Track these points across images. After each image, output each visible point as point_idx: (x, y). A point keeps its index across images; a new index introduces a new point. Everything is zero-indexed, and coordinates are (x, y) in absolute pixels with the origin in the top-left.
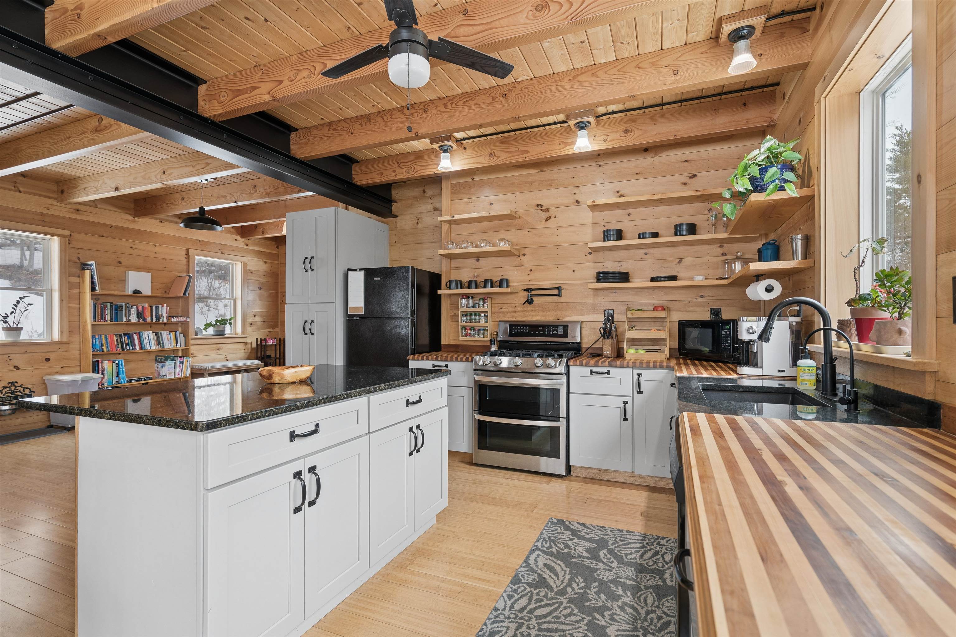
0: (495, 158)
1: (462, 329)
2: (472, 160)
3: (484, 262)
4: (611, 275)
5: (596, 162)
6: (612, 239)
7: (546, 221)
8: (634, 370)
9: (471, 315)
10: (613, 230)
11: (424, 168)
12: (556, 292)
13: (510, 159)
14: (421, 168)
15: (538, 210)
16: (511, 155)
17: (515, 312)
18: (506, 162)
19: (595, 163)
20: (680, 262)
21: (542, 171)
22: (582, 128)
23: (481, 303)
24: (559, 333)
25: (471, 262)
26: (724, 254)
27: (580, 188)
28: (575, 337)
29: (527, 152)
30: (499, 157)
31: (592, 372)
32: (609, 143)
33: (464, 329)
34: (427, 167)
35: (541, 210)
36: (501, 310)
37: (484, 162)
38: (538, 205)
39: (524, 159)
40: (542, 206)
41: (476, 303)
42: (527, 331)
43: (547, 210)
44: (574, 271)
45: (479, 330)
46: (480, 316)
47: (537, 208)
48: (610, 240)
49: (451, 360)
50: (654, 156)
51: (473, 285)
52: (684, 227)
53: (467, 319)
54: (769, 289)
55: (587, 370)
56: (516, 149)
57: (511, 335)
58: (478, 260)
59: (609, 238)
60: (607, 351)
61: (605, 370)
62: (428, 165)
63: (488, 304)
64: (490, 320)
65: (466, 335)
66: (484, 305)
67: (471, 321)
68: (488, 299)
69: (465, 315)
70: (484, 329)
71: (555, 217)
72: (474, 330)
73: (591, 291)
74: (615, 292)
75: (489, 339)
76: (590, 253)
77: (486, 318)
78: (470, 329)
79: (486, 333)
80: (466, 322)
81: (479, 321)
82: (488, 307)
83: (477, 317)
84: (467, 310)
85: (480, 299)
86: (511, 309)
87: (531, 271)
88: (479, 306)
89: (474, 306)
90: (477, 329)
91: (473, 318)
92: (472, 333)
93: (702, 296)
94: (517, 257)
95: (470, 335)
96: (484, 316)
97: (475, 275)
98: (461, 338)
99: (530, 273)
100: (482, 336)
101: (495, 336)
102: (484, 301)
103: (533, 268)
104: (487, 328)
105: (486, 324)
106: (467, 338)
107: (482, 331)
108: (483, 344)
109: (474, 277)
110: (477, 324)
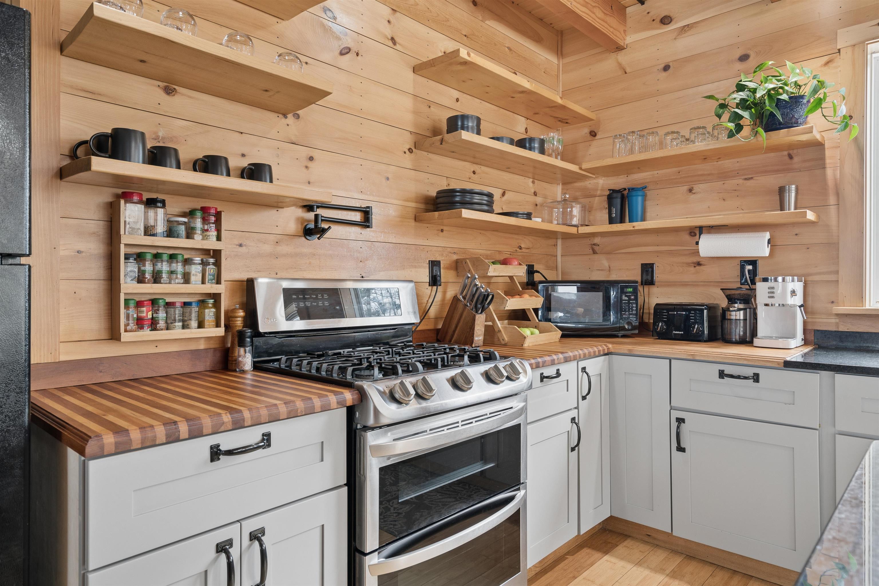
3: (189, 102)
6: (473, 131)
7: (342, 54)
8: (579, 363)
9: (187, 262)
10: (472, 116)
12: (357, 217)
15: (326, 21)
17: (278, 256)
20: (504, 194)
23: (198, 223)
25: (145, 89)
26: (535, 194)
27: (398, 14)
31: (542, 377)
33: (132, 304)
38: (325, 10)
40: (333, 15)
41: (179, 223)
42: (326, 304)
44: (388, 179)
45: (186, 304)
47: (325, 16)
52: (537, 143)
53: (141, 272)
55: (538, 374)
57: (289, 314)
58: (169, 91)
63: (219, 230)
64: (225, 276)
65: (140, 323)
66: (204, 231)
67: (156, 278)
68: (218, 215)
69: (140, 258)
70: (202, 303)
71: (357, 54)
72: (169, 305)
73: (412, 223)
74: (442, 231)
75: (221, 331)
76: (410, 150)
77: (211, 269)
78: (154, 302)
79: (209, 314)
80: (141, 280)
81: (186, 279)
82: (219, 238)
83: (179, 268)
84: (149, 241)
85: (191, 214)
86: (267, 248)
87: (311, 159)
88: (190, 234)
89: (170, 233)
90: (178, 305)
91: (164, 267)
92: (162, 315)
93: (520, 248)
94: (281, 116)
95: (154, 325)
96: (204, 263)
97: (161, 134)
98: (125, 337)
99: (310, 164)
100: (194, 324)
101: (239, 323)
102: (205, 220)
103: (315, 154)
104: (216, 297)
105: (211, 288)
106: (146, 334)
107: (195, 309)
108: (202, 346)
109: (156, 138)
110: (177, 287)
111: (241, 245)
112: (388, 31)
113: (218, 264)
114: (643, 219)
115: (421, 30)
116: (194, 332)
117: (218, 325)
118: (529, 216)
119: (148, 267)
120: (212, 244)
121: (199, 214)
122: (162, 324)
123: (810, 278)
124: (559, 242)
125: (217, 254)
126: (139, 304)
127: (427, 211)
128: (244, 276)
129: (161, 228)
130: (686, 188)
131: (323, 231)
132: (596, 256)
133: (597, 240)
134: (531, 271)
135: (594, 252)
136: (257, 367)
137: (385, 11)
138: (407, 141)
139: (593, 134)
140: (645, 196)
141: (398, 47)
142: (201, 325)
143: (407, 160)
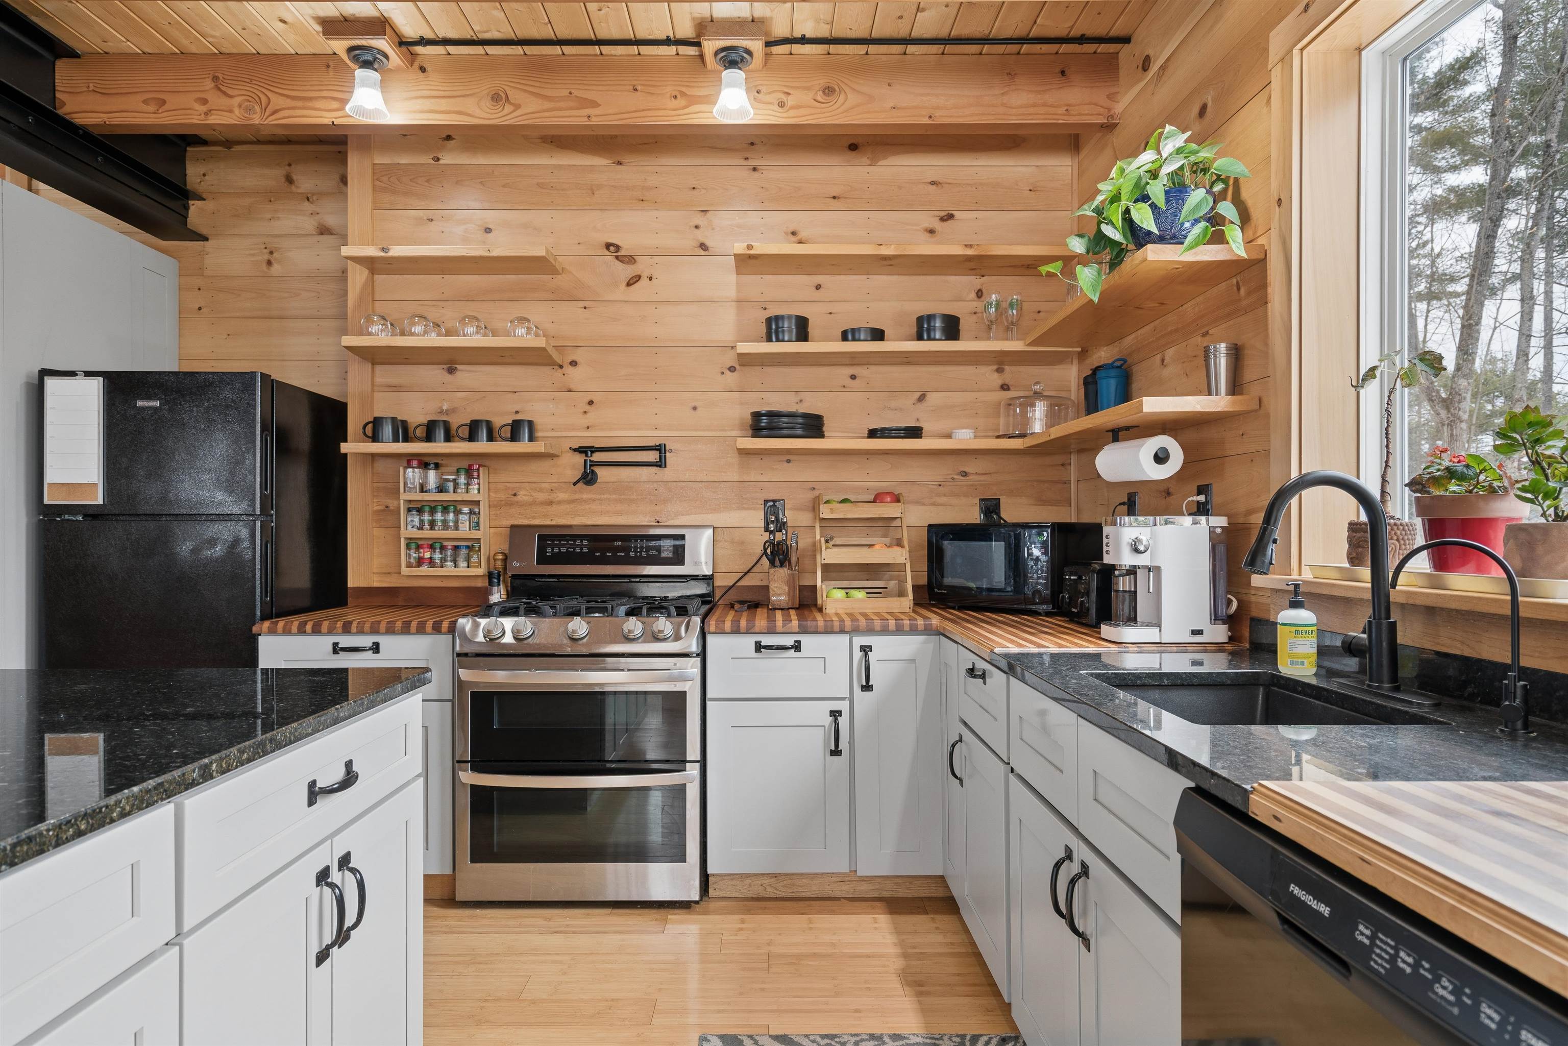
0: (508, 108)
1: (408, 547)
2: (444, 104)
3: (467, 376)
4: (785, 420)
5: (746, 159)
6: (786, 338)
7: (629, 284)
8: (855, 639)
10: (790, 317)
11: (299, 104)
12: (652, 456)
13: (547, 114)
14: (289, 103)
15: (609, 257)
16: (548, 105)
17: (550, 503)
18: (538, 122)
19: (743, 162)
20: (922, 398)
21: (620, 163)
22: (732, 64)
23: (462, 480)
24: (663, 555)
25: (433, 374)
26: (1005, 387)
27: (709, 214)
28: (697, 563)
29: (595, 104)
30: (517, 107)
31: (759, 647)
32: (792, 113)
33: (413, 546)
34: (310, 104)
35: (617, 257)
36: (515, 498)
37: (478, 112)
38: (608, 246)
39: (584, 121)
40: (618, 248)
41: (447, 480)
42: (585, 550)
43: (630, 260)
44: (695, 408)
45: (456, 548)
46: (458, 512)
47: (607, 253)
48: (783, 341)
49: (390, 631)
50: (868, 162)
51: (440, 433)
52: (938, 323)
53: (422, 521)
54: (1161, 458)
55: (749, 642)
56: (566, 93)
57: (543, 559)
58: (451, 371)
59: (781, 337)
60: (780, 595)
61: (789, 640)
62: (310, 99)
63: (479, 483)
65: (420, 561)
66: (467, 485)
67: (433, 526)
69: (418, 510)
71: (650, 279)
72: (443, 547)
74: (789, 461)
75: (482, 572)
76: (733, 369)
77: (476, 517)
78: (431, 545)
79: (474, 557)
80: (419, 527)
81: (457, 526)
83: (450, 517)
84: (425, 496)
85: (457, 472)
87: (591, 403)
88: (456, 489)
89: (441, 488)
90: (449, 547)
91: (439, 516)
92: (437, 555)
93: (965, 474)
94: (556, 367)
95: (431, 563)
96: (471, 513)
97: (445, 408)
98: (406, 571)
99: (590, 408)
100: (463, 564)
102: (468, 476)
103: (595, 397)
104: (479, 542)
106: (425, 570)
107: (463, 552)
109: (441, 412)
110: (450, 534)
111: (515, 495)
112: (695, 238)
116: (462, 570)
117: (481, 566)
118: (914, 433)
119: (426, 518)
120: (475, 495)
121: (463, 471)
122: (437, 563)
124: (1074, 459)
125: (478, 505)
126: (417, 547)
129: (433, 486)
134: (991, 507)
141: (713, 251)
142: (467, 565)
143: (727, 381)
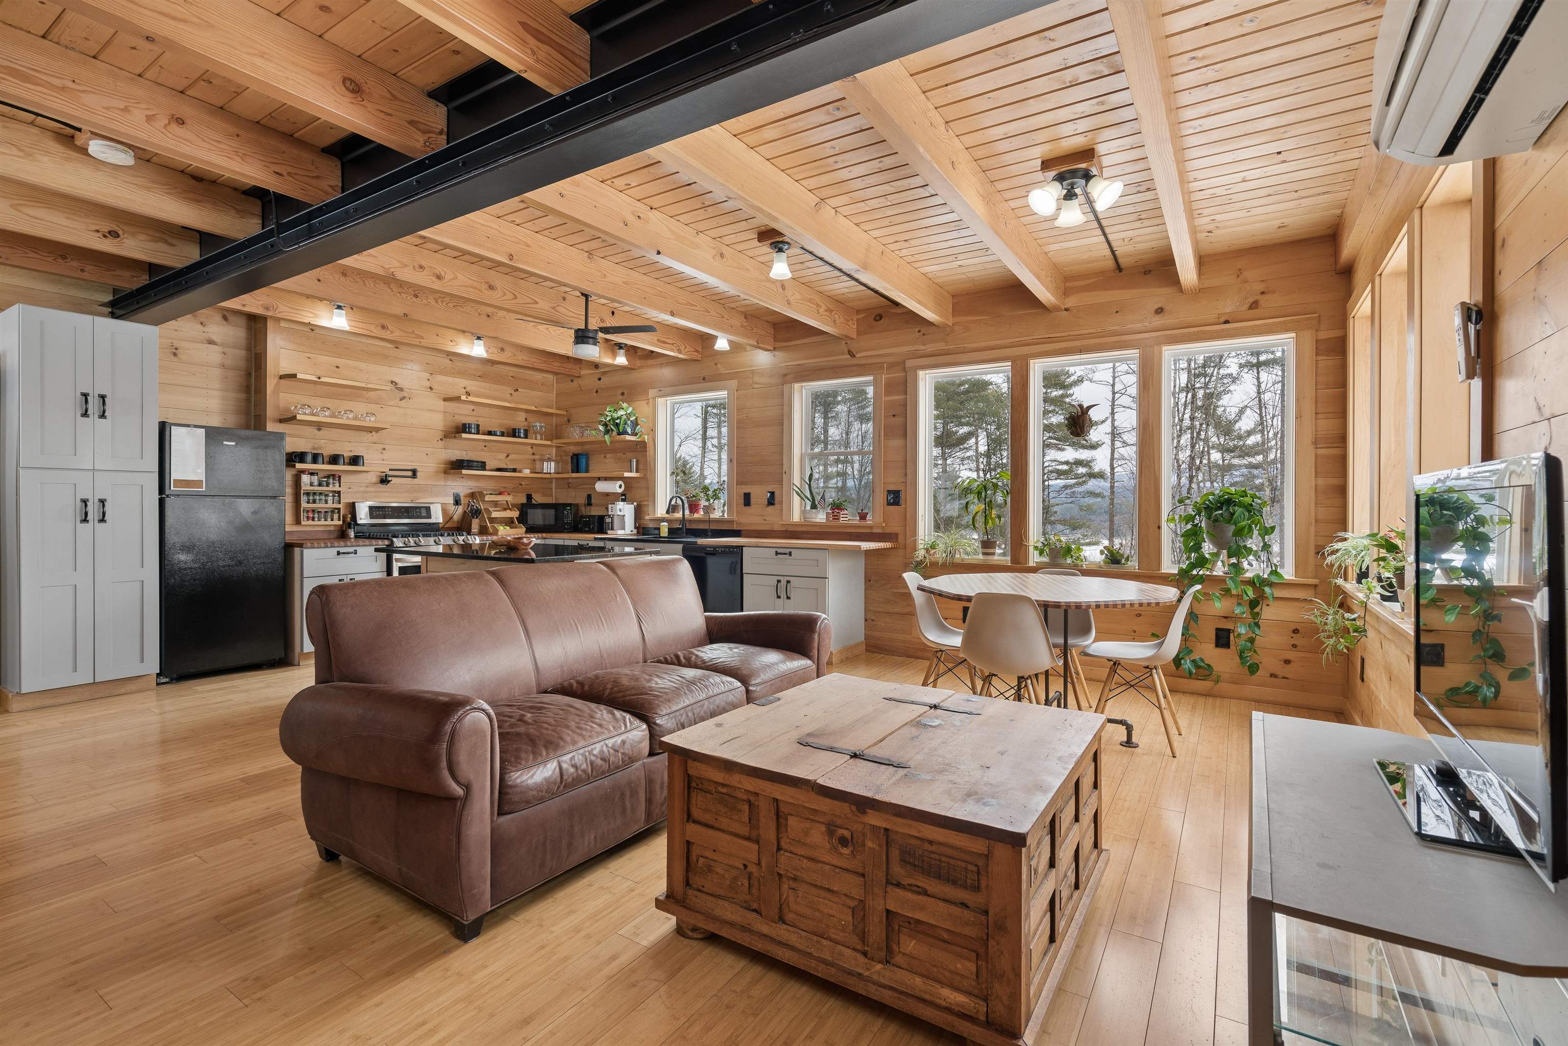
0: (388, 332)
2: (361, 325)
3: (325, 432)
7: (401, 400)
9: (327, 495)
11: (293, 311)
12: (410, 474)
13: (403, 338)
14: (286, 309)
15: (392, 387)
17: (367, 492)
18: (399, 340)
20: (508, 456)
21: (398, 349)
23: (331, 481)
24: (421, 515)
25: (312, 430)
26: (533, 454)
27: (433, 375)
28: (438, 518)
29: (422, 338)
30: (392, 332)
32: (491, 355)
33: (305, 511)
34: (298, 312)
35: (396, 388)
37: (375, 331)
38: (392, 382)
40: (396, 384)
41: (324, 481)
43: (401, 390)
44: (427, 455)
45: (326, 512)
47: (392, 385)
51: (319, 460)
52: (522, 432)
53: (309, 500)
54: (620, 486)
56: (412, 331)
57: (373, 517)
58: (319, 430)
59: (470, 431)
62: (300, 310)
63: (340, 483)
64: (342, 501)
65: (308, 518)
66: (334, 483)
67: (314, 502)
68: (340, 477)
69: (308, 494)
70: (333, 512)
71: (409, 399)
72: (319, 512)
73: (443, 475)
74: (462, 478)
75: (341, 523)
76: (441, 439)
77: (336, 498)
78: (313, 511)
79: (336, 516)
80: (308, 502)
81: (326, 502)
82: (340, 486)
83: (323, 498)
84: (312, 488)
85: (328, 477)
86: (362, 489)
87: (384, 449)
88: (328, 485)
89: (320, 485)
90: (323, 512)
91: (317, 498)
92: (316, 515)
93: (521, 485)
95: (313, 519)
96: (334, 496)
98: (303, 523)
99: (383, 452)
100: (329, 519)
101: (349, 519)
102: (334, 479)
103: (387, 447)
104: (339, 509)
105: (336, 506)
106: (311, 522)
107: (330, 514)
108: (332, 528)
109: (314, 448)
110: (323, 505)
111: (350, 488)
112: (428, 384)
113: (339, 496)
114: (587, 471)
115: (450, 379)
116: (329, 522)
117: (339, 520)
118: (514, 470)
119: (311, 498)
120: (337, 488)
121: (331, 477)
122: (316, 519)
123: (642, 503)
124: (554, 481)
125: (339, 492)
126: (308, 512)
127: (452, 469)
128: (351, 501)
129: (316, 483)
130: (603, 456)
131: (389, 481)
132: (570, 490)
133: (570, 481)
134: (529, 497)
135: (569, 487)
136: (356, 537)
137: (427, 375)
138: (440, 435)
139: (569, 421)
140: (588, 459)
141: (434, 391)
142: (332, 520)
143: (441, 443)
